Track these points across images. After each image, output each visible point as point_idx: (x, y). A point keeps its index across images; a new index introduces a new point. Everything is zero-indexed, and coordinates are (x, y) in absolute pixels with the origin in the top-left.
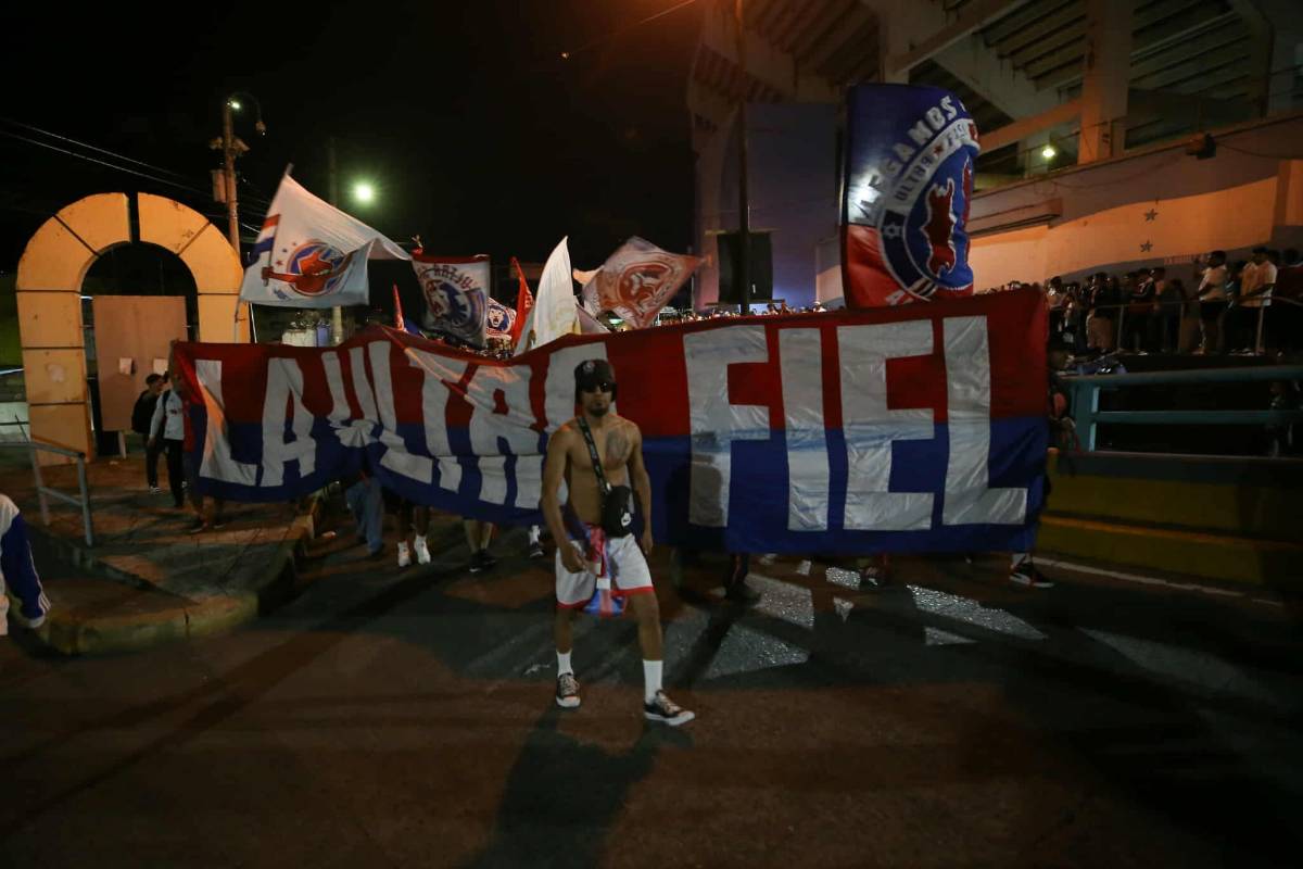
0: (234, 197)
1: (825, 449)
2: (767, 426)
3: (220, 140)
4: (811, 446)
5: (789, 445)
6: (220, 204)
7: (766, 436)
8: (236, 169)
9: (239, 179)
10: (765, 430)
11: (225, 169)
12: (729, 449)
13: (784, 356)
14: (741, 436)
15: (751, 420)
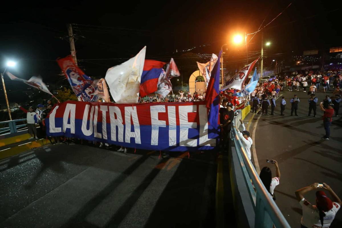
1: (176, 130)
2: (166, 125)
4: (173, 129)
5: (169, 129)
7: (165, 126)
10: (165, 125)
11: (221, 57)
12: (158, 129)
13: (169, 111)
14: (161, 126)
15: (163, 123)
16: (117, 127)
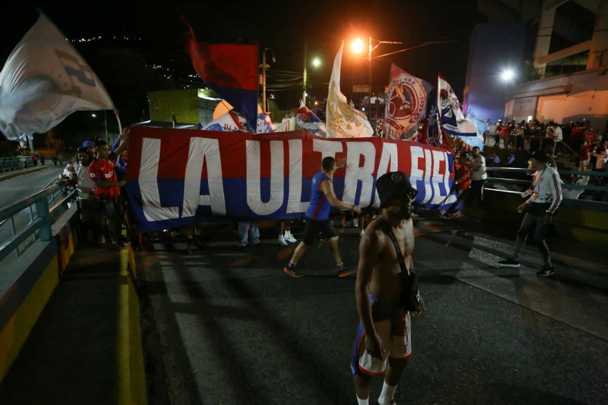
0: (264, 83)
1: (430, 184)
2: (422, 176)
3: (261, 65)
5: (425, 182)
6: (261, 85)
7: (422, 179)
8: (266, 74)
9: (266, 77)
11: (263, 74)
12: (416, 183)
13: (426, 157)
14: (418, 179)
16: (360, 184)
